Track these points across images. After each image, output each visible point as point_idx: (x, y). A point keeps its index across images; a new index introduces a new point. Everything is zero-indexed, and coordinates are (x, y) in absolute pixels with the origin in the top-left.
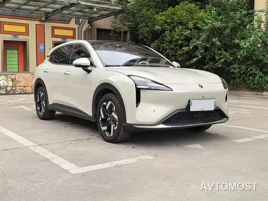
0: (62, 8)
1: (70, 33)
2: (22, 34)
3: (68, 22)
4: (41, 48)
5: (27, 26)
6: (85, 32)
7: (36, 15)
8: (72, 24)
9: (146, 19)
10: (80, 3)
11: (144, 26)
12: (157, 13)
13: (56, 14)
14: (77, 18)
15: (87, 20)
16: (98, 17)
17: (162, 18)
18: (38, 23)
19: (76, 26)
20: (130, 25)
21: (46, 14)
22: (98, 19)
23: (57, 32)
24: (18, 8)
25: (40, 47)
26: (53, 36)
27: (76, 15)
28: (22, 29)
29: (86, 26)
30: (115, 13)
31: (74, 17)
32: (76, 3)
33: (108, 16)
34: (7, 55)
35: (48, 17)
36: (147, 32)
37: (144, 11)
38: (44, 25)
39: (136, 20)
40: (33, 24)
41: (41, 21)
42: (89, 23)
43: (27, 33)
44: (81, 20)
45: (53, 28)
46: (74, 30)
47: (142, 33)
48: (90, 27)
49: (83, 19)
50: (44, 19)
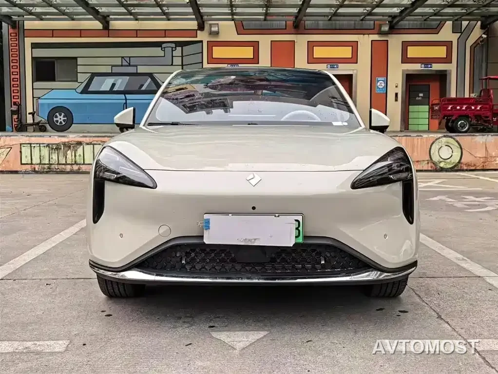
1: (441, 52)
2: (344, 61)
3: (436, 30)
4: (381, 84)
5: (355, 46)
6: (473, 48)
7: (372, 22)
8: (447, 33)
13: (406, 17)
15: (479, 23)
18: (376, 37)
19: (454, 38)
21: (390, 19)
23: (412, 52)
25: (379, 84)
26: (405, 59)
28: (346, 52)
29: (477, 33)
31: (448, 20)
35: (394, 25)
38: (387, 41)
40: (365, 42)
41: (381, 33)
42: (483, 27)
43: (354, 59)
44: (465, 23)
45: (405, 45)
46: (448, 44)
48: (484, 36)
49: (470, 20)
50: (386, 28)
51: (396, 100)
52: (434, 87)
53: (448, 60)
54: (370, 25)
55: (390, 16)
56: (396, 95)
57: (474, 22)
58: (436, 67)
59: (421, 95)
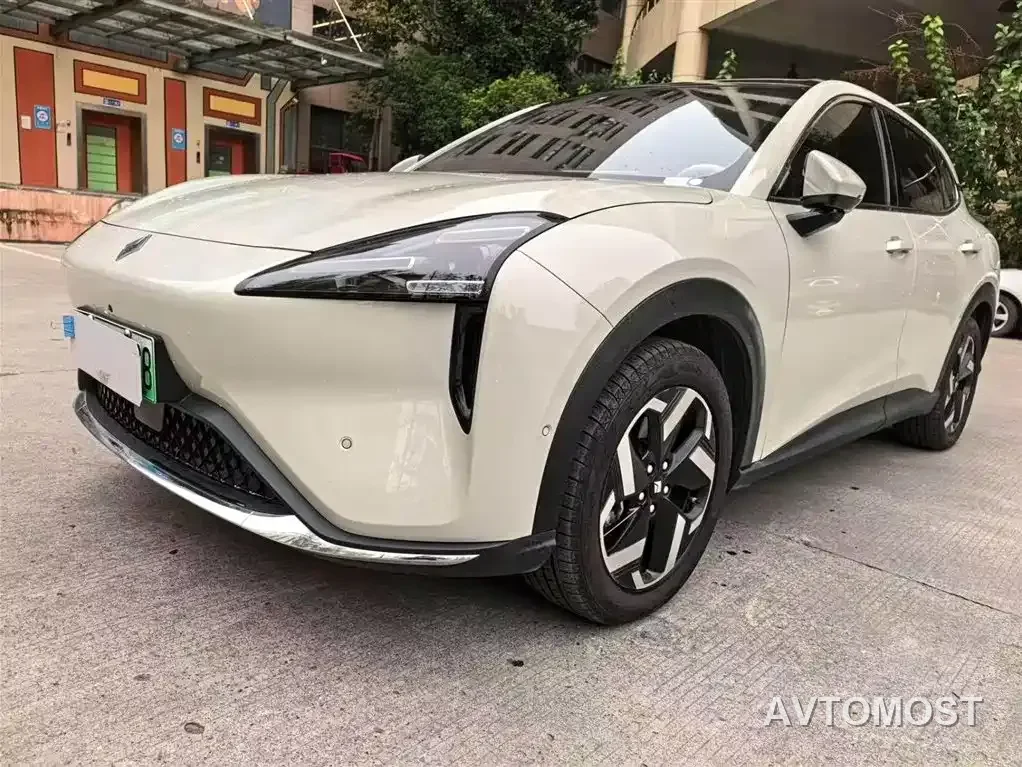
0: (238, 47)
1: (248, 110)
2: (129, 97)
3: (243, 81)
4: (178, 138)
5: (142, 79)
6: (284, 109)
7: (164, 53)
8: (253, 87)
9: (441, 99)
10: (290, 41)
11: (436, 116)
12: (467, 88)
13: (219, 58)
14: (267, 75)
15: (289, 83)
16: (319, 78)
17: (478, 101)
18: (169, 74)
19: (263, 95)
20: (404, 108)
21: (189, 54)
22: (316, 82)
23: (217, 103)
24: (125, 33)
25: (175, 137)
26: (207, 111)
27: (263, 67)
28: (130, 86)
29: (286, 96)
30: (363, 75)
31: (257, 72)
32: (282, 39)
33: (345, 78)
34: (90, 149)
35: (194, 64)
36: (442, 130)
37: (437, 79)
38: (185, 82)
39: (419, 98)
40: (157, 77)
41: (176, 70)
42: (293, 89)
43: (141, 98)
44: (274, 80)
45: (208, 93)
46: (257, 102)
47: (431, 130)
48: (296, 100)
49: (280, 78)
50: (184, 66)
51: (198, 161)
52: (237, 151)
53: (256, 121)
54: (161, 55)
55: (189, 50)
56: (198, 154)
57: (283, 82)
58: (244, 127)
59: (222, 158)
